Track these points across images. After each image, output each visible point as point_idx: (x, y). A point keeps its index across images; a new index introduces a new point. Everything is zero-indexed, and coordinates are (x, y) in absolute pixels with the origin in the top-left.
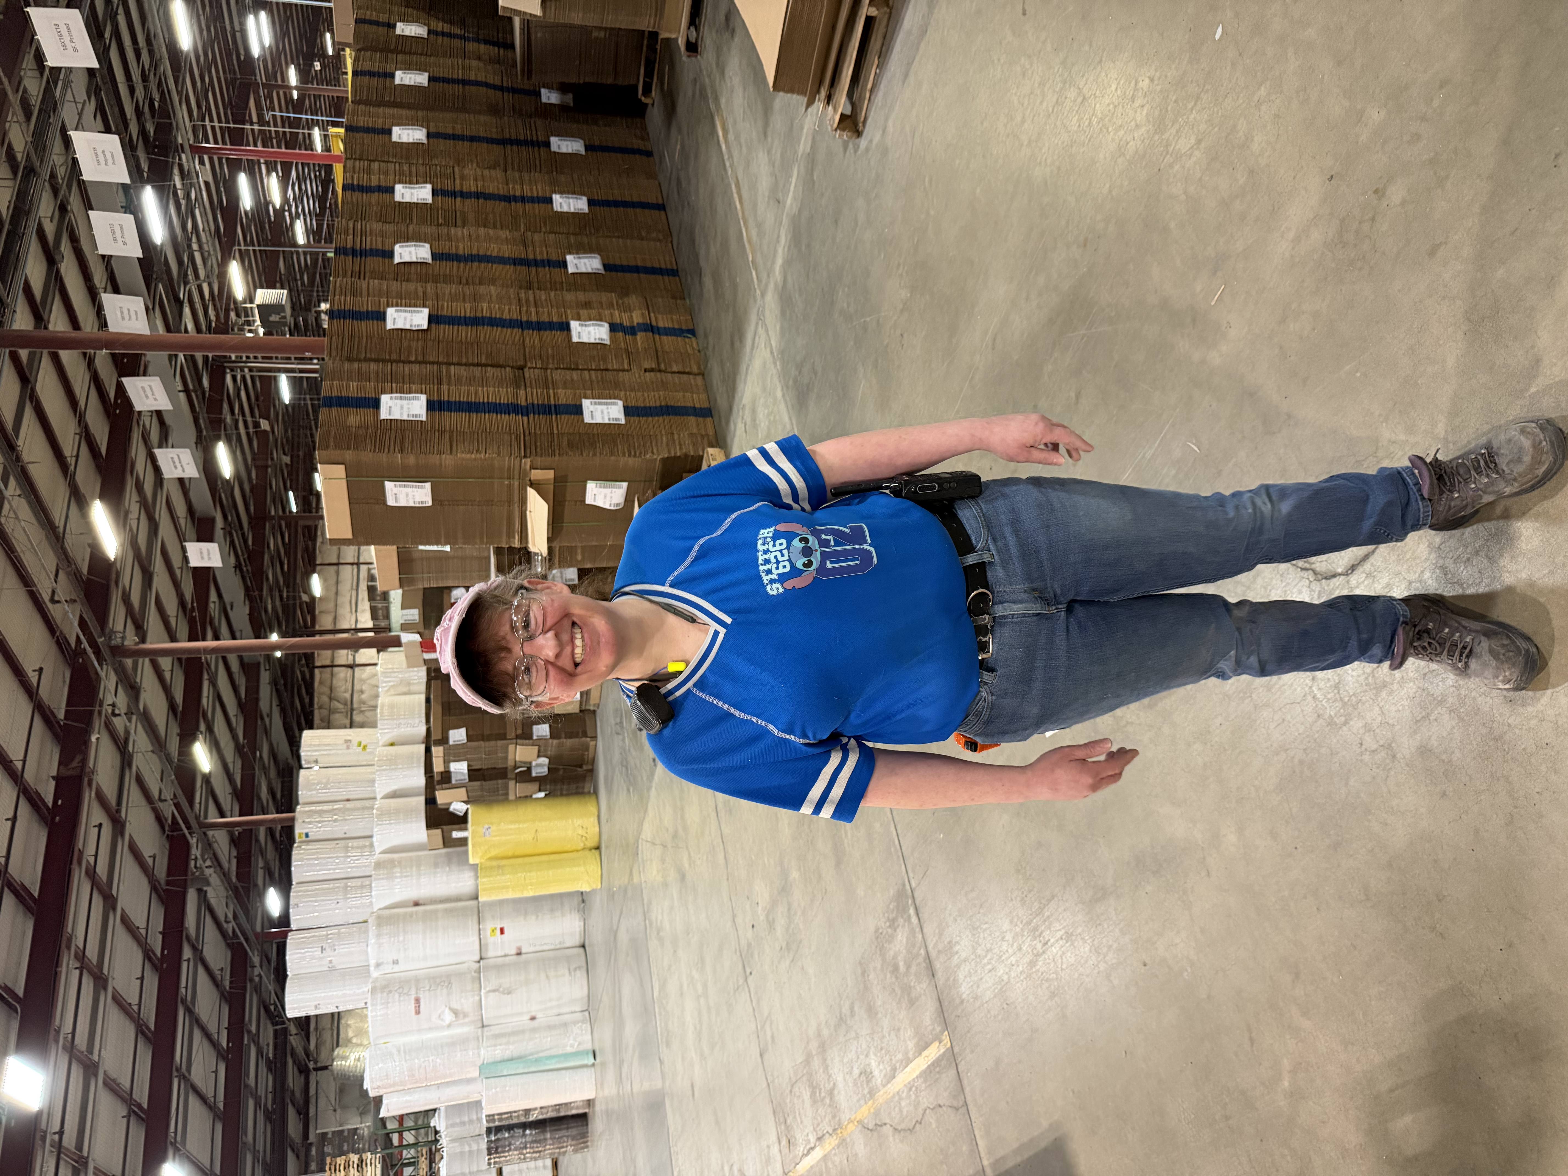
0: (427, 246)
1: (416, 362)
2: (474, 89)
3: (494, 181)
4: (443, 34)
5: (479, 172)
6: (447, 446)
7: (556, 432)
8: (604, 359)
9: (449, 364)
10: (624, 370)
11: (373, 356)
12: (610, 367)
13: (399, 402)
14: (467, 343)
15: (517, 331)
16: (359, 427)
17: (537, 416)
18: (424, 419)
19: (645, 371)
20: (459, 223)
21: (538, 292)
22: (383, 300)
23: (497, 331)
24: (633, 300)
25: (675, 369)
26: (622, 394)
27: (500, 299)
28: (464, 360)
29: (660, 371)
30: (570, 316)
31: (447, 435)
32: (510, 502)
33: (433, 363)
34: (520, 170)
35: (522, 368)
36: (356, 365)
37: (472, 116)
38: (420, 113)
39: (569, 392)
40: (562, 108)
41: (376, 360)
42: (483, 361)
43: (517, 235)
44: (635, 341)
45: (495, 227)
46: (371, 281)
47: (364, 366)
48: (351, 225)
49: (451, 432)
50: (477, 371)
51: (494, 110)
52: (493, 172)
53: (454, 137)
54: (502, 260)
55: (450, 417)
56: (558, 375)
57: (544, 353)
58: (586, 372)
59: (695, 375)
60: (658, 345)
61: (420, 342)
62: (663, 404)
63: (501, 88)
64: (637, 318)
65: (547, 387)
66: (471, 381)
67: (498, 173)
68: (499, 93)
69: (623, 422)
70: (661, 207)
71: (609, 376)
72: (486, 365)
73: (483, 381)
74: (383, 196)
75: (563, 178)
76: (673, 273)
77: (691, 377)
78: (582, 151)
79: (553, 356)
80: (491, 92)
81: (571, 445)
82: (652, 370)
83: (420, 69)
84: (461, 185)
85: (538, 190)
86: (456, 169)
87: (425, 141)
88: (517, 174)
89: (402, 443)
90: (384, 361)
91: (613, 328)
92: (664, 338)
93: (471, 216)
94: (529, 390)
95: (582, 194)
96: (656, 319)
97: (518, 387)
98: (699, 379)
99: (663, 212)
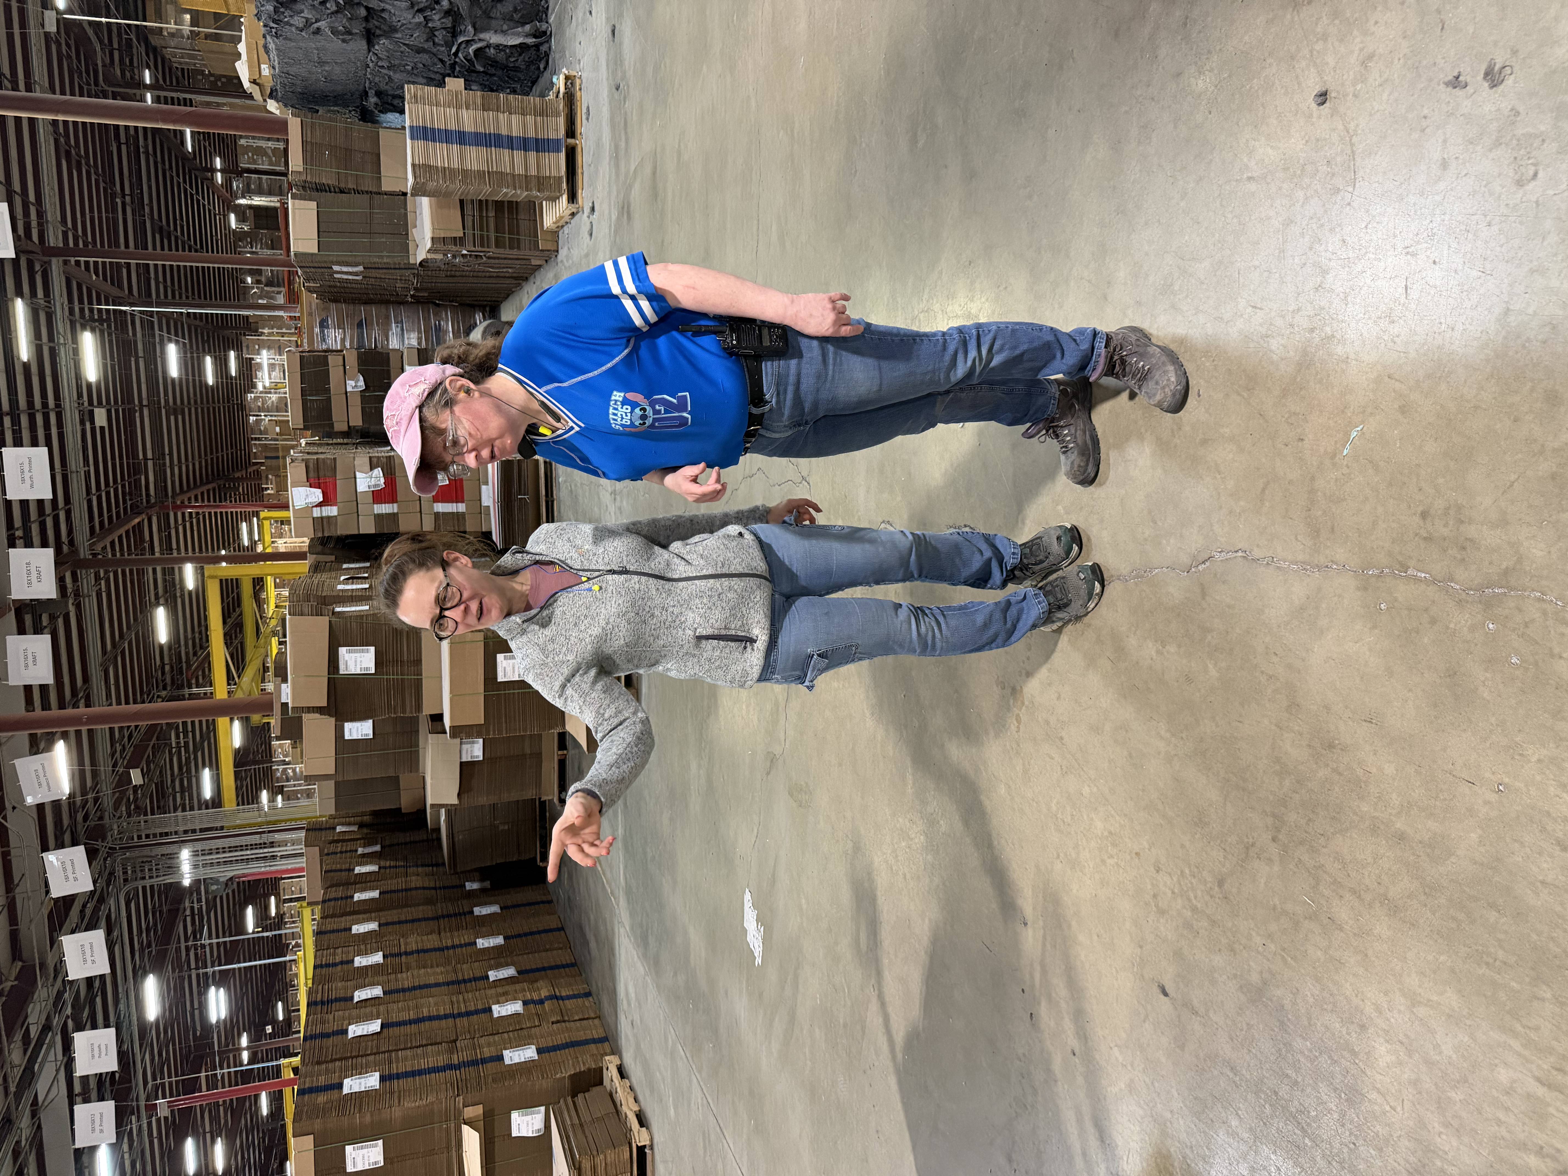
0: (380, 987)
1: (371, 1054)
2: (414, 892)
3: (432, 941)
4: (390, 867)
5: (419, 939)
6: (396, 1101)
7: (482, 1074)
8: (519, 1022)
9: (397, 1050)
10: (535, 1026)
11: (338, 1056)
12: (524, 1026)
13: (358, 1081)
14: (411, 1035)
15: (450, 1021)
16: (327, 1103)
17: (467, 1069)
18: (378, 1087)
19: (553, 1023)
20: (404, 970)
21: (466, 995)
22: (346, 1022)
23: (435, 1023)
24: (541, 983)
25: (577, 1018)
26: (535, 1041)
27: (436, 1004)
28: (409, 1045)
29: (564, 1021)
30: (491, 1002)
31: (396, 1095)
32: (448, 1148)
33: (384, 1052)
34: (450, 931)
35: (455, 1041)
36: (324, 1066)
37: (413, 909)
38: (373, 915)
39: (493, 1049)
40: (482, 890)
41: (340, 1059)
42: (424, 1042)
43: (450, 968)
44: (544, 1008)
45: (432, 967)
46: (336, 1013)
47: (330, 1065)
48: (320, 987)
49: (400, 1092)
50: (419, 1051)
51: (429, 902)
52: (430, 937)
53: (400, 922)
54: (437, 985)
55: (398, 1083)
56: (482, 1041)
57: (472, 1029)
58: (506, 1035)
59: (593, 1018)
60: (563, 1007)
61: (375, 1042)
62: (568, 1041)
63: (435, 888)
64: (544, 993)
65: (475, 1049)
66: (413, 1057)
67: (435, 937)
68: (433, 892)
69: (537, 1058)
70: (562, 929)
71: (525, 1032)
72: (426, 1045)
73: (425, 1055)
74: (345, 967)
75: (484, 929)
76: (573, 965)
77: (590, 1021)
78: (499, 911)
79: (479, 1029)
80: (427, 892)
81: (494, 1080)
82: (558, 1022)
83: (373, 889)
84: (406, 948)
85: (465, 938)
86: (402, 940)
87: (377, 929)
88: (448, 934)
89: (360, 1106)
90: (346, 1058)
91: (525, 1003)
92: (567, 1002)
93: (414, 964)
94: (460, 1053)
95: (499, 934)
96: (560, 992)
97: (452, 1053)
98: (597, 1021)
99: (562, 932)
